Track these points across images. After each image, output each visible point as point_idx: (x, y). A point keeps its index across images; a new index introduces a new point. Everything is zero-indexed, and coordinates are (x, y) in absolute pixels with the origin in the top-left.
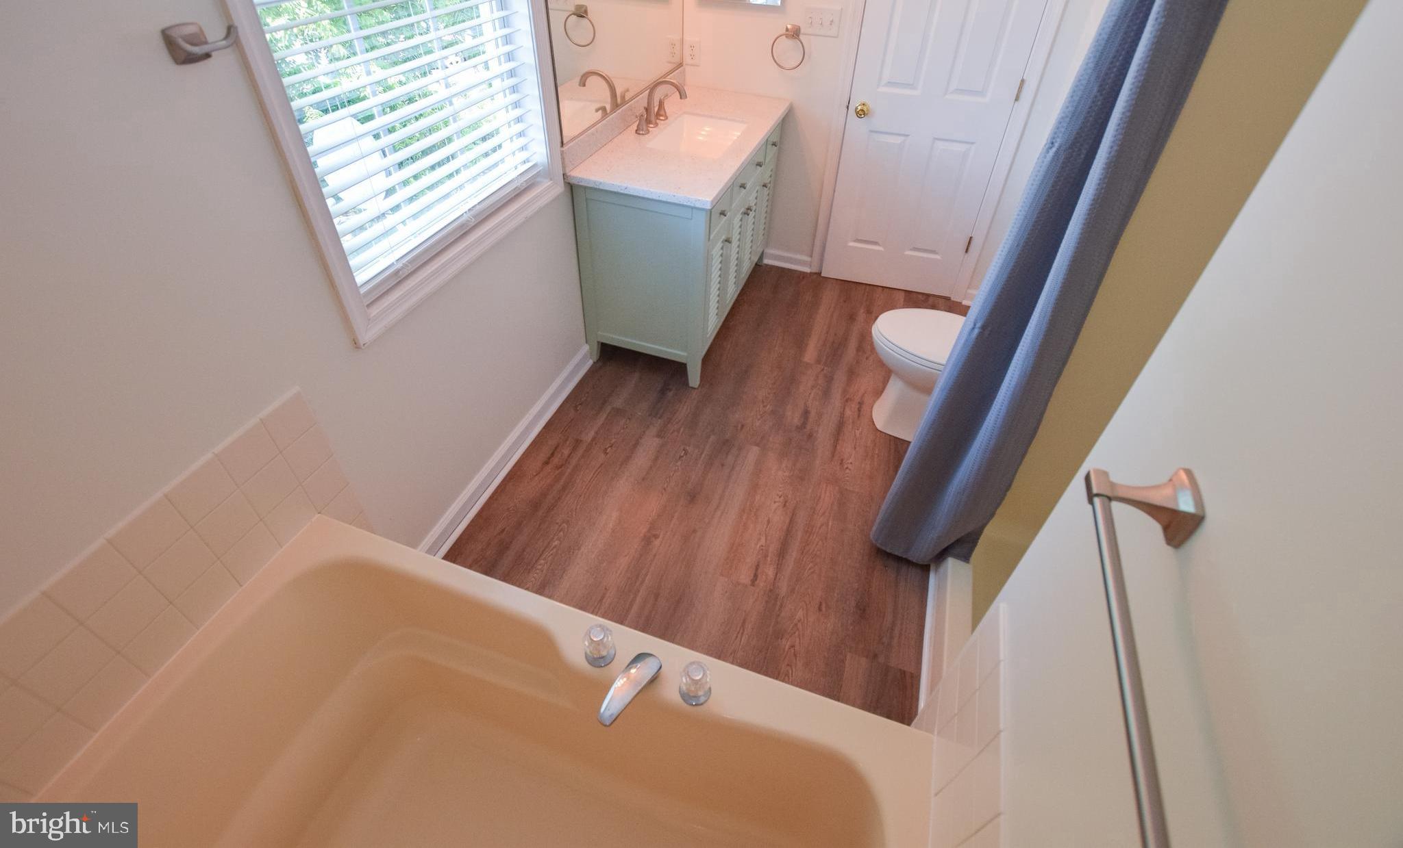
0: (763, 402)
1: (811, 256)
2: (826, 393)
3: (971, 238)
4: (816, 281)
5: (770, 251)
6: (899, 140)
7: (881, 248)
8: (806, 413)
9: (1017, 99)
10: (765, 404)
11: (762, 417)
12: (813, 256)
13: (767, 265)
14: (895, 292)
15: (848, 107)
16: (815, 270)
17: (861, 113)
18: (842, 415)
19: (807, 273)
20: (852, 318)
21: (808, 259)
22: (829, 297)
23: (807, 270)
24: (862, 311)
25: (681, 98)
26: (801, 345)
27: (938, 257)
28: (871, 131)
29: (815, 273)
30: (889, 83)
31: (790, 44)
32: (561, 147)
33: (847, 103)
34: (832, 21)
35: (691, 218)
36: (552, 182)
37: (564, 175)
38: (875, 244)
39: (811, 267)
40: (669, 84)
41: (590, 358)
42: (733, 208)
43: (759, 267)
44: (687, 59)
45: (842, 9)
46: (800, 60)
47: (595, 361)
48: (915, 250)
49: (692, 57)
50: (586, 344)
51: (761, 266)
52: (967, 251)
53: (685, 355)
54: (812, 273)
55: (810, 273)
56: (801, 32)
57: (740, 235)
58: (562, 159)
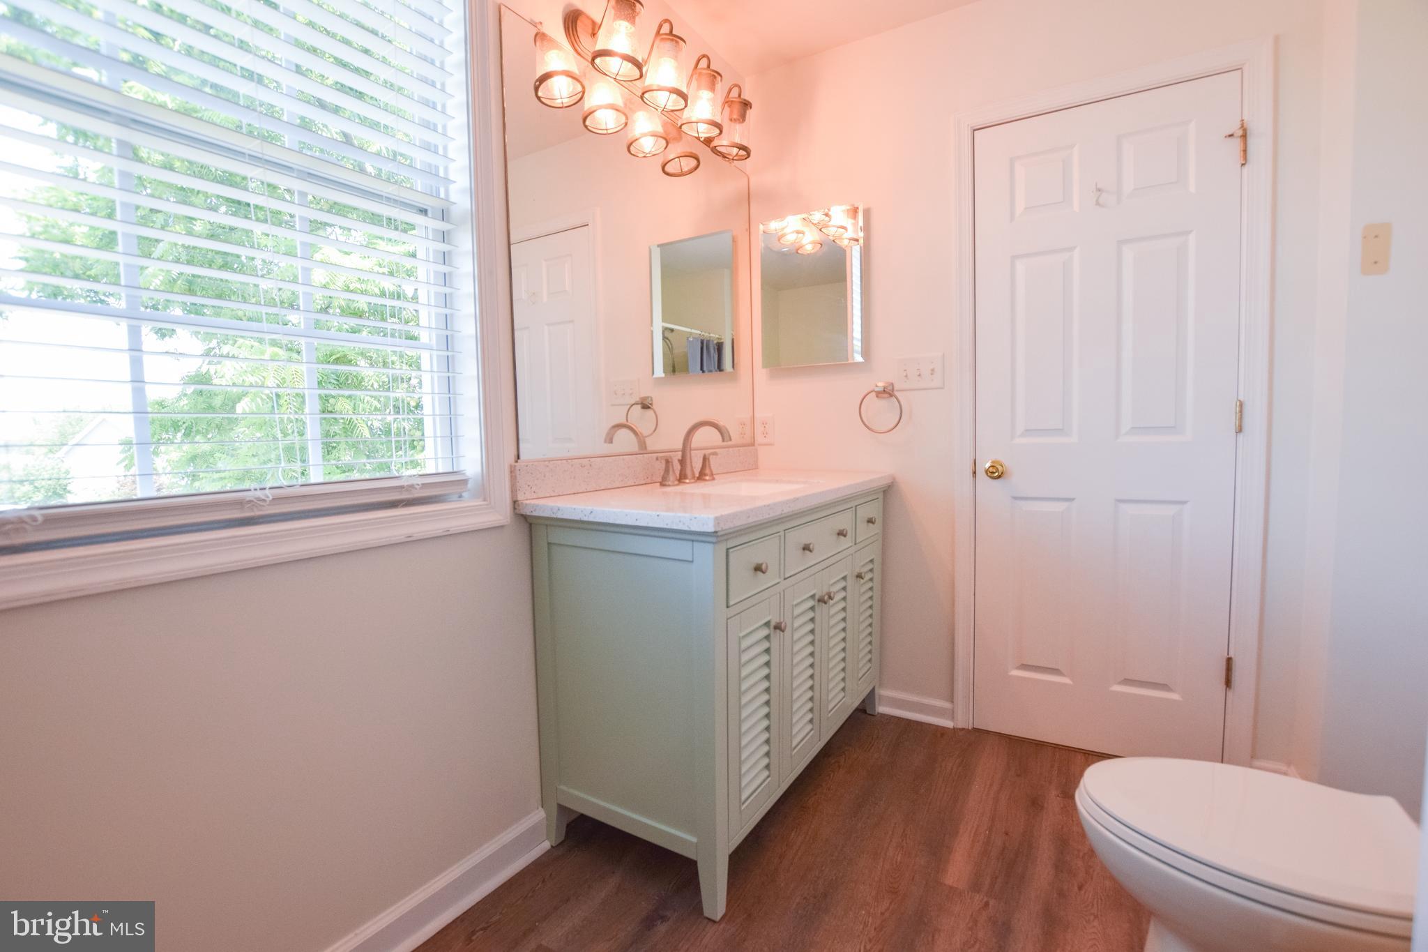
1: (952, 701)
3: (1229, 660)
5: (884, 692)
6: (1060, 507)
7: (1066, 680)
9: (1240, 430)
12: (955, 699)
13: (883, 715)
15: (975, 473)
16: (962, 723)
17: (996, 473)
19: (948, 728)
20: (1036, 804)
21: (948, 705)
22: (988, 767)
23: (949, 724)
24: (1054, 793)
26: (938, 849)
27: (1175, 696)
28: (1015, 498)
29: (963, 729)
30: (1027, 430)
31: (883, 404)
32: (513, 460)
33: (972, 462)
34: (933, 370)
35: (691, 560)
36: (485, 503)
37: (515, 502)
38: (1055, 671)
39: (953, 718)
40: (711, 426)
41: (545, 837)
42: (787, 575)
43: (869, 717)
44: (759, 439)
45: (944, 355)
46: (897, 419)
47: (554, 845)
48: (1127, 682)
49: (765, 434)
50: (540, 808)
51: (873, 715)
52: (1228, 683)
53: (693, 840)
54: (957, 729)
55: (954, 729)
56: (895, 389)
57: (814, 635)
58: (511, 476)
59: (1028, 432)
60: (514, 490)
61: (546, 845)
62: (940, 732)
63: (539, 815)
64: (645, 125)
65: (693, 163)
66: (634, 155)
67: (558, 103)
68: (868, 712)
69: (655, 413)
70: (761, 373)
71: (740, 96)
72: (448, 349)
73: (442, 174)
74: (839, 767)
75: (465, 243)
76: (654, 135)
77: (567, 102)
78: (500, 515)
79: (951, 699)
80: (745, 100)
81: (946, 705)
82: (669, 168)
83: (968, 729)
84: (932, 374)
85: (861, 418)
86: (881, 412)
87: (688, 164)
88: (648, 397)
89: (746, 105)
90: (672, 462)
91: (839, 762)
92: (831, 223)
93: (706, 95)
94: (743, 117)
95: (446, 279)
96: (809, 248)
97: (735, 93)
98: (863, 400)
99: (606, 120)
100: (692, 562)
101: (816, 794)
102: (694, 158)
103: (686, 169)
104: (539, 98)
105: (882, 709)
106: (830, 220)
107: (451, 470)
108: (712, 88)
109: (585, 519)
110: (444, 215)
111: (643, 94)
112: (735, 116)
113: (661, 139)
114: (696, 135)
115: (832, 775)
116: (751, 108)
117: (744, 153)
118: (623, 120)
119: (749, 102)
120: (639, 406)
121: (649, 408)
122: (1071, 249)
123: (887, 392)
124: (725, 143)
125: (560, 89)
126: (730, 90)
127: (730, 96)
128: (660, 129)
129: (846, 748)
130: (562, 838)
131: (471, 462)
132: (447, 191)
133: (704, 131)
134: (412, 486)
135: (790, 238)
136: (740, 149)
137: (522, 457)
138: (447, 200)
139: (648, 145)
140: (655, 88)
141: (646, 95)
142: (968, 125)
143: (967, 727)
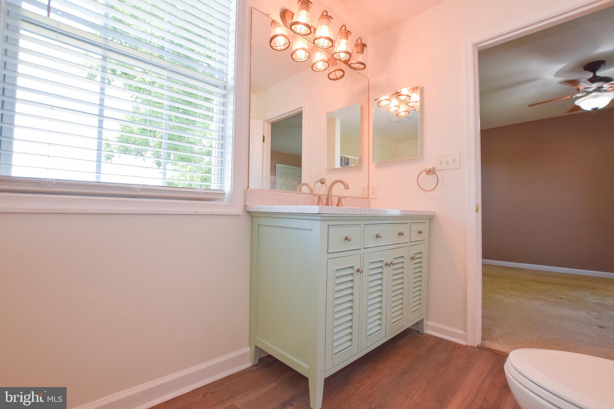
4: (472, 352)
5: (428, 322)
13: (429, 335)
19: (463, 345)
29: (471, 346)
31: (429, 177)
32: (246, 188)
34: (454, 160)
35: (311, 229)
36: (231, 204)
37: (245, 206)
39: (466, 340)
41: (249, 361)
42: (365, 247)
43: (421, 335)
44: (371, 196)
45: (460, 152)
46: (435, 185)
47: (253, 365)
49: (374, 194)
50: (248, 347)
51: (423, 334)
53: (307, 367)
54: (468, 346)
55: (466, 346)
56: (436, 169)
57: (382, 281)
58: (245, 195)
60: (245, 201)
61: (249, 365)
62: (458, 347)
63: (247, 350)
64: (319, 57)
65: (342, 73)
66: (315, 71)
67: (279, 48)
68: (420, 332)
69: (326, 185)
70: (372, 166)
71: (361, 42)
72: (222, 140)
73: (225, 72)
74: (398, 354)
75: (231, 99)
76: (323, 61)
77: (282, 47)
78: (238, 210)
79: (465, 330)
80: (363, 43)
81: (462, 332)
82: (331, 76)
83: (474, 347)
84: (454, 162)
85: (418, 183)
86: (429, 181)
87: (339, 74)
88: (324, 179)
89: (364, 45)
90: (321, 198)
91: (399, 352)
92: (411, 100)
93: (344, 41)
94: (362, 51)
95: (224, 113)
96: (403, 114)
97: (359, 41)
98: (419, 175)
99: (301, 55)
100: (312, 230)
101: (383, 364)
102: (341, 71)
103: (338, 76)
104: (272, 47)
105: (428, 332)
106: (410, 99)
107: (220, 189)
108: (347, 38)
109: (270, 211)
110: (225, 88)
111: (314, 41)
112: (359, 51)
113: (326, 63)
114: (339, 58)
115: (393, 358)
116: (366, 47)
117: (363, 66)
118: (308, 54)
119: (366, 44)
120: (320, 183)
121: (324, 183)
123: (430, 172)
124: (354, 62)
125: (280, 42)
126: (357, 41)
127: (358, 42)
128: (325, 58)
129: (404, 346)
130: (257, 363)
131: (227, 188)
132: (227, 79)
133: (343, 56)
134: (199, 192)
135: (393, 109)
136: (360, 64)
137: (249, 187)
138: (227, 82)
139: (320, 66)
140: (319, 37)
141: (315, 41)
142: (471, 43)
143: (473, 346)
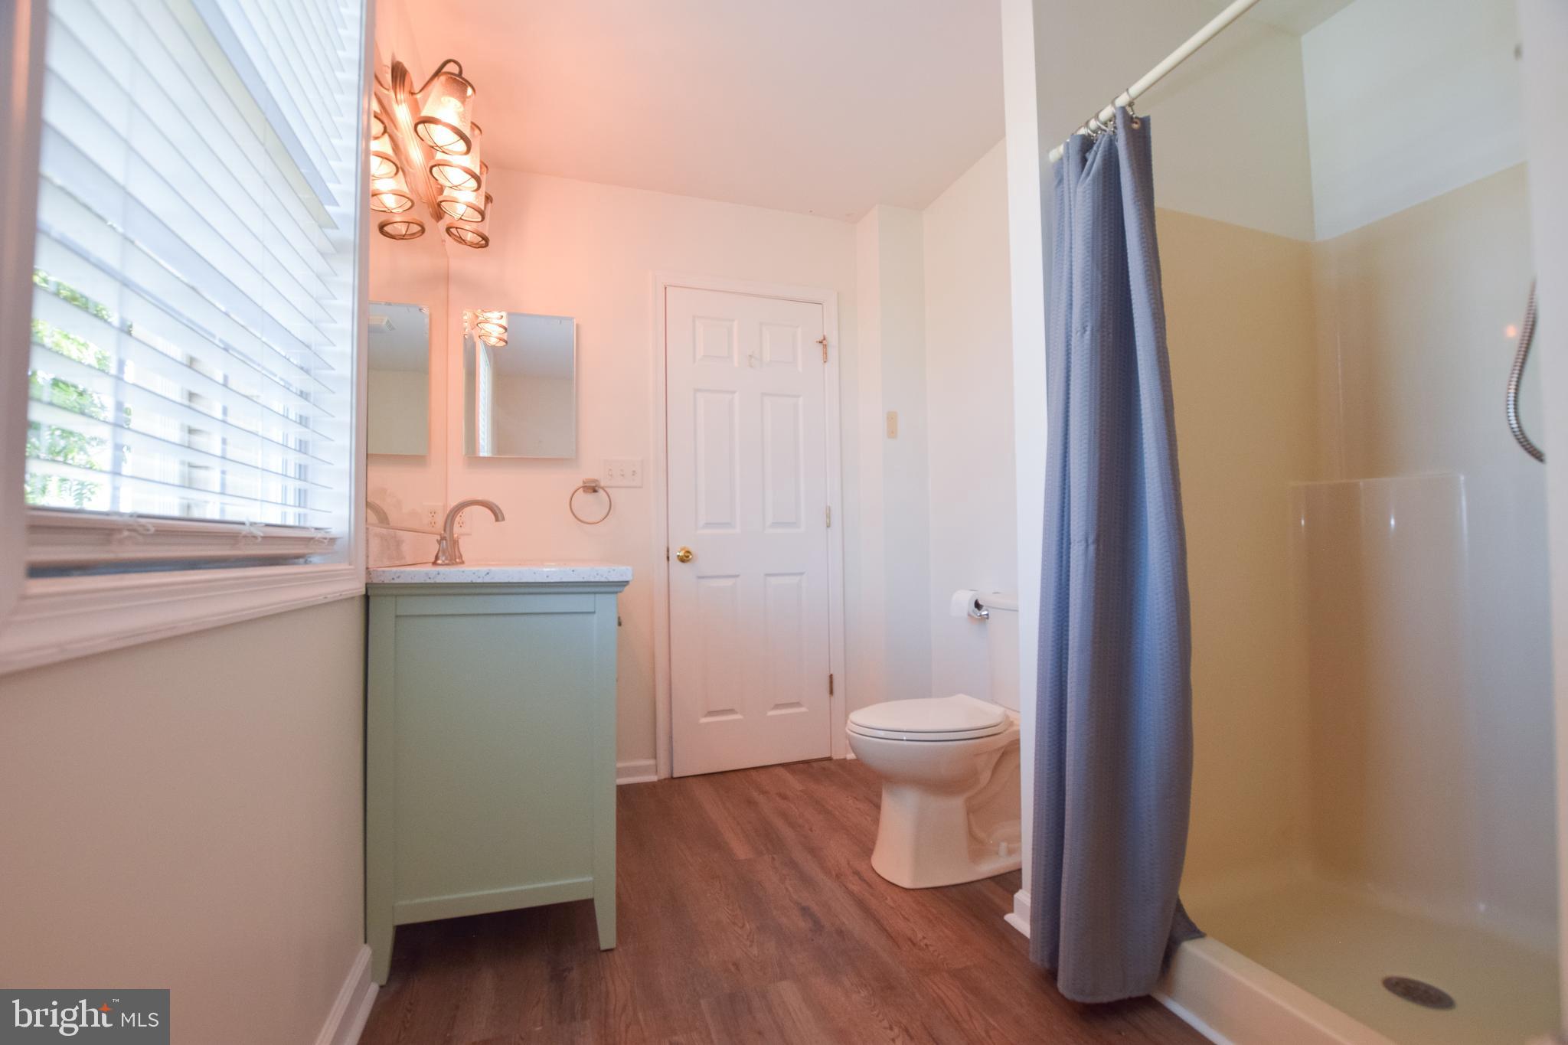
0: (734, 923)
1: (655, 757)
2: (806, 880)
3: (831, 676)
4: (675, 784)
6: (729, 582)
7: (738, 717)
8: (805, 911)
9: (828, 526)
10: (740, 925)
11: (752, 942)
12: (658, 755)
14: (771, 769)
15: (668, 558)
16: (664, 774)
17: (684, 559)
18: (851, 893)
19: (655, 780)
21: (651, 762)
23: (654, 778)
25: (497, 520)
27: (803, 710)
28: (699, 576)
29: (665, 779)
30: (707, 524)
31: (590, 498)
33: (666, 550)
34: (633, 473)
38: (731, 711)
39: (655, 772)
40: (483, 506)
45: (642, 460)
46: (608, 510)
47: (383, 985)
48: (777, 706)
52: (831, 692)
54: (661, 780)
55: (659, 781)
56: (601, 485)
59: (708, 525)
83: (669, 778)
84: (633, 475)
85: (572, 509)
86: (589, 505)
98: (573, 493)
122: (733, 392)
142: (663, 282)
143: (667, 777)
